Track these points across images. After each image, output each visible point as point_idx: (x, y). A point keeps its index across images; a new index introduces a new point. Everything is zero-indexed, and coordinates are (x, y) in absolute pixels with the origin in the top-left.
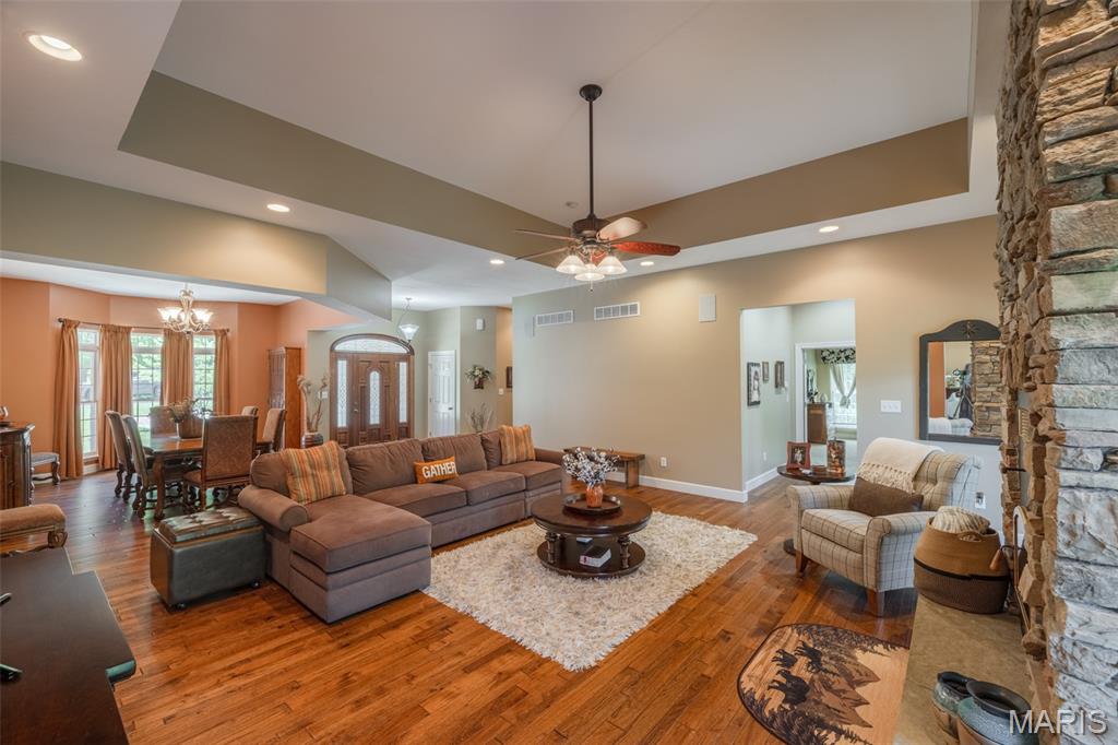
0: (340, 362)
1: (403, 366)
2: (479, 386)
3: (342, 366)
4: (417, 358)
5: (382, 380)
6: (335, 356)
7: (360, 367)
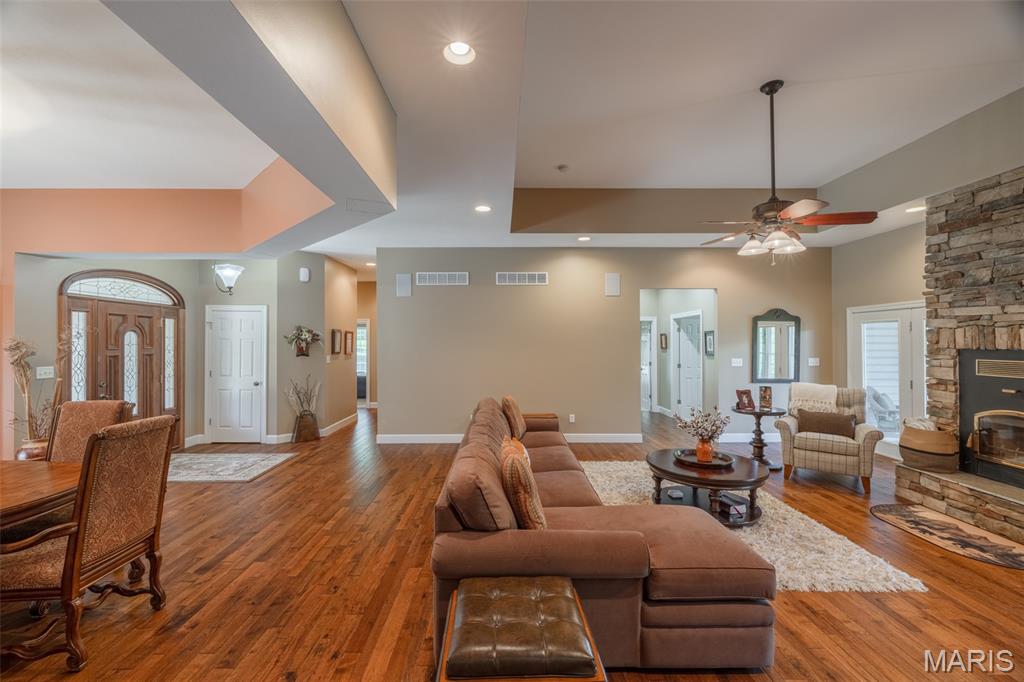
0: (75, 315)
1: (170, 324)
2: (302, 353)
3: (79, 320)
4: (188, 313)
5: (142, 346)
6: (67, 304)
7: (108, 322)
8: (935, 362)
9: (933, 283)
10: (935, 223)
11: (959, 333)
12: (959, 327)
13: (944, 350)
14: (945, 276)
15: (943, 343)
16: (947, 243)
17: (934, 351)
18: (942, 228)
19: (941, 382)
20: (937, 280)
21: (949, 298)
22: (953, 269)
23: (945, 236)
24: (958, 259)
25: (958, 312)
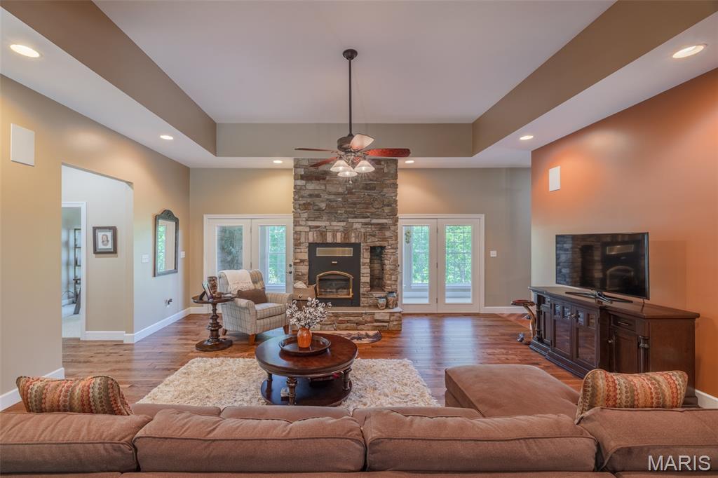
8: (298, 250)
9: (297, 206)
10: (300, 173)
11: (311, 234)
12: (310, 231)
13: (302, 243)
14: (304, 204)
15: (303, 240)
16: (305, 186)
17: (297, 244)
18: (302, 177)
19: (302, 261)
20: (300, 205)
21: (306, 215)
22: (309, 200)
23: (304, 182)
24: (311, 196)
25: (310, 223)
